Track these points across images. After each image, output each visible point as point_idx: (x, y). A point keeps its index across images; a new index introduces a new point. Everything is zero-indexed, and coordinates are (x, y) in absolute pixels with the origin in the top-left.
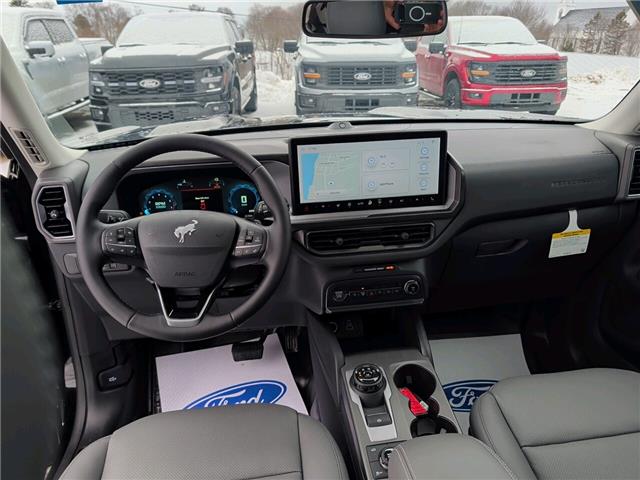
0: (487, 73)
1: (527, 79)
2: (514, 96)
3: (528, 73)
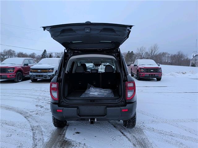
0: (143, 70)
1: (152, 72)
2: (150, 75)
3: (152, 71)
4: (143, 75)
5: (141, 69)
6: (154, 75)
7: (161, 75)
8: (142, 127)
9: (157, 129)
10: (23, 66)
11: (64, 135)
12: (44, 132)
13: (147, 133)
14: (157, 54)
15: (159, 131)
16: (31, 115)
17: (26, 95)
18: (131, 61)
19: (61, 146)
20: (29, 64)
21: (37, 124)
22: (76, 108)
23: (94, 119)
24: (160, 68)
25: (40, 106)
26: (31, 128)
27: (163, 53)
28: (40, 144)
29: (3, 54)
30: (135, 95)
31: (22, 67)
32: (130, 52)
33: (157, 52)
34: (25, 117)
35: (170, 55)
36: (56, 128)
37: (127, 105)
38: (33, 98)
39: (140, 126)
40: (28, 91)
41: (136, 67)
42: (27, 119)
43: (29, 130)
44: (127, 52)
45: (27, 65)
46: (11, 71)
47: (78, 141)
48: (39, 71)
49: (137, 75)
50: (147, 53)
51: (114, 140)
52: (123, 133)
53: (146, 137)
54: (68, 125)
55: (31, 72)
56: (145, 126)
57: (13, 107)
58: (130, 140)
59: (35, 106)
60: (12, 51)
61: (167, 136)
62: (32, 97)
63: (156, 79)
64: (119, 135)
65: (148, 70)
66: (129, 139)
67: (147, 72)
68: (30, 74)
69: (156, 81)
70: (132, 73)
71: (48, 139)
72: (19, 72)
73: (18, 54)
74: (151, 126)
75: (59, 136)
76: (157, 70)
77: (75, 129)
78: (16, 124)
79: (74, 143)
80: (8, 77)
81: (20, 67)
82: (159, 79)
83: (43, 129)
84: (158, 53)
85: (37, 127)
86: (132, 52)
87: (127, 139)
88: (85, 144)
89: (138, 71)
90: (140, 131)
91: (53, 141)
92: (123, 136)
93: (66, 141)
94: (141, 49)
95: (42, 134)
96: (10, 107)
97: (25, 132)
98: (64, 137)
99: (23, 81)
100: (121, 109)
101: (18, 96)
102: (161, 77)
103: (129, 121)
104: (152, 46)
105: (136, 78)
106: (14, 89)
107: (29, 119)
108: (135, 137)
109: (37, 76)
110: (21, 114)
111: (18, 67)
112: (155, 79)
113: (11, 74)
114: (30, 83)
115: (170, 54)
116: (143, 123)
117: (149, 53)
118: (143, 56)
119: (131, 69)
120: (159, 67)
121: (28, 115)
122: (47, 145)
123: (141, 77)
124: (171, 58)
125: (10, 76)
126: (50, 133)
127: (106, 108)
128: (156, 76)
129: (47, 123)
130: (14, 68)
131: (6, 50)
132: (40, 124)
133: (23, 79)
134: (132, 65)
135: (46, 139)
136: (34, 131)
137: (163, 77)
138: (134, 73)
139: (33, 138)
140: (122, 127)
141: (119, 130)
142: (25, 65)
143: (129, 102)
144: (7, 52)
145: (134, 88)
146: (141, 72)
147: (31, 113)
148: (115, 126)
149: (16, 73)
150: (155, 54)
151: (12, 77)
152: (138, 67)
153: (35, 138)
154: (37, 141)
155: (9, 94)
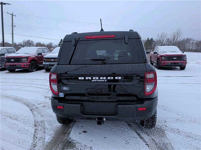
4: (164, 63)
5: (161, 56)
6: (178, 63)
7: (186, 63)
8: (164, 128)
9: (183, 130)
10: (37, 55)
11: (69, 134)
12: (47, 129)
13: (170, 135)
14: (180, 41)
15: (187, 133)
16: (37, 108)
17: (37, 85)
18: (151, 49)
19: (63, 148)
20: (43, 54)
21: (42, 119)
22: (79, 105)
23: (102, 119)
24: (185, 56)
25: (49, 98)
26: (34, 123)
27: (187, 39)
28: (39, 144)
29: (22, 44)
30: (156, 89)
31: (36, 57)
32: (150, 39)
33: (180, 39)
34: (31, 110)
35: (195, 42)
36: (61, 125)
37: (145, 102)
38: (44, 89)
39: (161, 125)
40: (40, 81)
41: (156, 54)
42: (32, 112)
43: (32, 125)
44: (146, 40)
45: (41, 54)
46: (25, 61)
47: (84, 143)
48: (52, 60)
49: (157, 64)
50: (168, 39)
51: (128, 143)
52: (139, 135)
53: (170, 142)
54: (75, 122)
55: (45, 61)
56: (167, 125)
57: (22, 98)
58: (148, 145)
59: (44, 97)
60: (30, 42)
61: (197, 141)
62: (43, 87)
63: (179, 67)
64: (134, 137)
65: (170, 57)
66: (146, 143)
67: (169, 60)
68: (44, 63)
69: (180, 70)
70: (151, 61)
71: (50, 138)
72: (33, 62)
73: (36, 44)
74: (176, 126)
75: (63, 135)
76: (181, 58)
77: (82, 127)
78: (20, 118)
79: (79, 145)
80: (22, 67)
81: (34, 57)
82: (183, 68)
83: (47, 125)
84: (182, 39)
85: (41, 122)
86: (152, 39)
87: (144, 143)
88: (91, 147)
89: (158, 59)
90: (162, 132)
91: (55, 141)
92: (139, 139)
93: (70, 142)
94: (161, 35)
95: (45, 132)
96: (19, 99)
97: (27, 128)
98: (68, 136)
99: (37, 70)
100: (137, 107)
101: (29, 87)
102: (185, 65)
103: (148, 121)
104: (174, 32)
105: (156, 67)
106: (28, 79)
107: (34, 112)
108: (154, 141)
109: (50, 65)
110: (28, 106)
111: (31, 57)
112: (177, 68)
113: (25, 63)
114: (44, 72)
115: (195, 40)
116: (165, 122)
117: (171, 39)
118: (164, 43)
119: (151, 57)
120: (184, 54)
121: (34, 107)
122: (47, 146)
123: (161, 66)
124: (196, 44)
125: (24, 65)
126: (54, 130)
127: (117, 106)
128: (179, 64)
129: (52, 117)
130: (27, 58)
131: (25, 41)
132: (45, 119)
133: (37, 69)
134: (152, 53)
135: (48, 138)
136: (37, 128)
137: (187, 66)
138: (154, 61)
139: (34, 136)
140: (139, 126)
141: (135, 130)
142: (39, 54)
143: (148, 97)
144: (26, 43)
145: (154, 80)
146: (162, 60)
147: (38, 106)
148: (129, 125)
149: (30, 62)
150: (178, 40)
151: (26, 66)
152: (158, 54)
153: (36, 135)
154: (37, 140)
155: (21, 84)
